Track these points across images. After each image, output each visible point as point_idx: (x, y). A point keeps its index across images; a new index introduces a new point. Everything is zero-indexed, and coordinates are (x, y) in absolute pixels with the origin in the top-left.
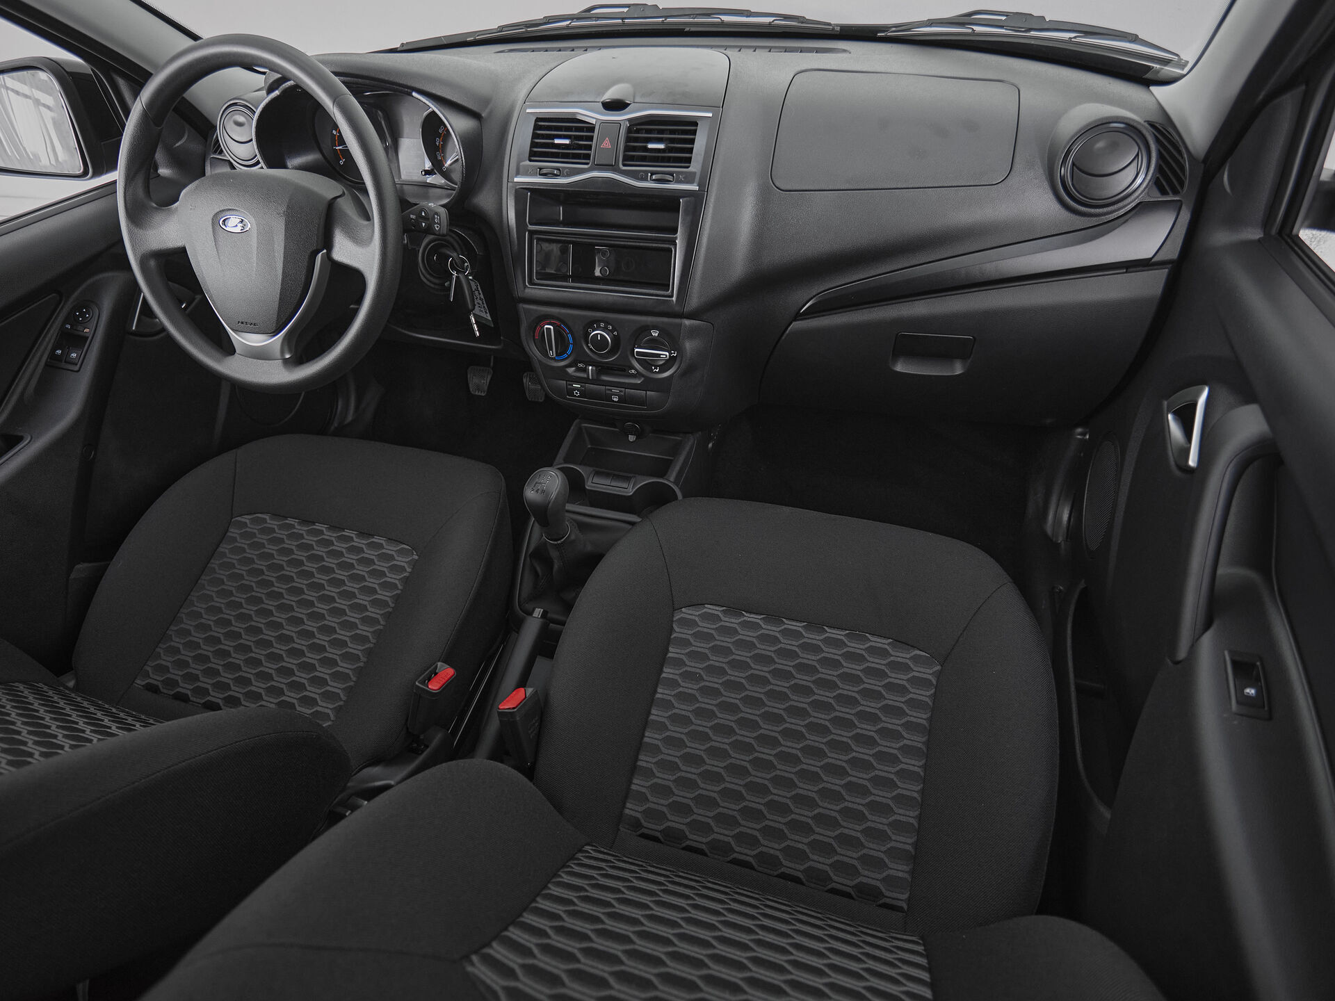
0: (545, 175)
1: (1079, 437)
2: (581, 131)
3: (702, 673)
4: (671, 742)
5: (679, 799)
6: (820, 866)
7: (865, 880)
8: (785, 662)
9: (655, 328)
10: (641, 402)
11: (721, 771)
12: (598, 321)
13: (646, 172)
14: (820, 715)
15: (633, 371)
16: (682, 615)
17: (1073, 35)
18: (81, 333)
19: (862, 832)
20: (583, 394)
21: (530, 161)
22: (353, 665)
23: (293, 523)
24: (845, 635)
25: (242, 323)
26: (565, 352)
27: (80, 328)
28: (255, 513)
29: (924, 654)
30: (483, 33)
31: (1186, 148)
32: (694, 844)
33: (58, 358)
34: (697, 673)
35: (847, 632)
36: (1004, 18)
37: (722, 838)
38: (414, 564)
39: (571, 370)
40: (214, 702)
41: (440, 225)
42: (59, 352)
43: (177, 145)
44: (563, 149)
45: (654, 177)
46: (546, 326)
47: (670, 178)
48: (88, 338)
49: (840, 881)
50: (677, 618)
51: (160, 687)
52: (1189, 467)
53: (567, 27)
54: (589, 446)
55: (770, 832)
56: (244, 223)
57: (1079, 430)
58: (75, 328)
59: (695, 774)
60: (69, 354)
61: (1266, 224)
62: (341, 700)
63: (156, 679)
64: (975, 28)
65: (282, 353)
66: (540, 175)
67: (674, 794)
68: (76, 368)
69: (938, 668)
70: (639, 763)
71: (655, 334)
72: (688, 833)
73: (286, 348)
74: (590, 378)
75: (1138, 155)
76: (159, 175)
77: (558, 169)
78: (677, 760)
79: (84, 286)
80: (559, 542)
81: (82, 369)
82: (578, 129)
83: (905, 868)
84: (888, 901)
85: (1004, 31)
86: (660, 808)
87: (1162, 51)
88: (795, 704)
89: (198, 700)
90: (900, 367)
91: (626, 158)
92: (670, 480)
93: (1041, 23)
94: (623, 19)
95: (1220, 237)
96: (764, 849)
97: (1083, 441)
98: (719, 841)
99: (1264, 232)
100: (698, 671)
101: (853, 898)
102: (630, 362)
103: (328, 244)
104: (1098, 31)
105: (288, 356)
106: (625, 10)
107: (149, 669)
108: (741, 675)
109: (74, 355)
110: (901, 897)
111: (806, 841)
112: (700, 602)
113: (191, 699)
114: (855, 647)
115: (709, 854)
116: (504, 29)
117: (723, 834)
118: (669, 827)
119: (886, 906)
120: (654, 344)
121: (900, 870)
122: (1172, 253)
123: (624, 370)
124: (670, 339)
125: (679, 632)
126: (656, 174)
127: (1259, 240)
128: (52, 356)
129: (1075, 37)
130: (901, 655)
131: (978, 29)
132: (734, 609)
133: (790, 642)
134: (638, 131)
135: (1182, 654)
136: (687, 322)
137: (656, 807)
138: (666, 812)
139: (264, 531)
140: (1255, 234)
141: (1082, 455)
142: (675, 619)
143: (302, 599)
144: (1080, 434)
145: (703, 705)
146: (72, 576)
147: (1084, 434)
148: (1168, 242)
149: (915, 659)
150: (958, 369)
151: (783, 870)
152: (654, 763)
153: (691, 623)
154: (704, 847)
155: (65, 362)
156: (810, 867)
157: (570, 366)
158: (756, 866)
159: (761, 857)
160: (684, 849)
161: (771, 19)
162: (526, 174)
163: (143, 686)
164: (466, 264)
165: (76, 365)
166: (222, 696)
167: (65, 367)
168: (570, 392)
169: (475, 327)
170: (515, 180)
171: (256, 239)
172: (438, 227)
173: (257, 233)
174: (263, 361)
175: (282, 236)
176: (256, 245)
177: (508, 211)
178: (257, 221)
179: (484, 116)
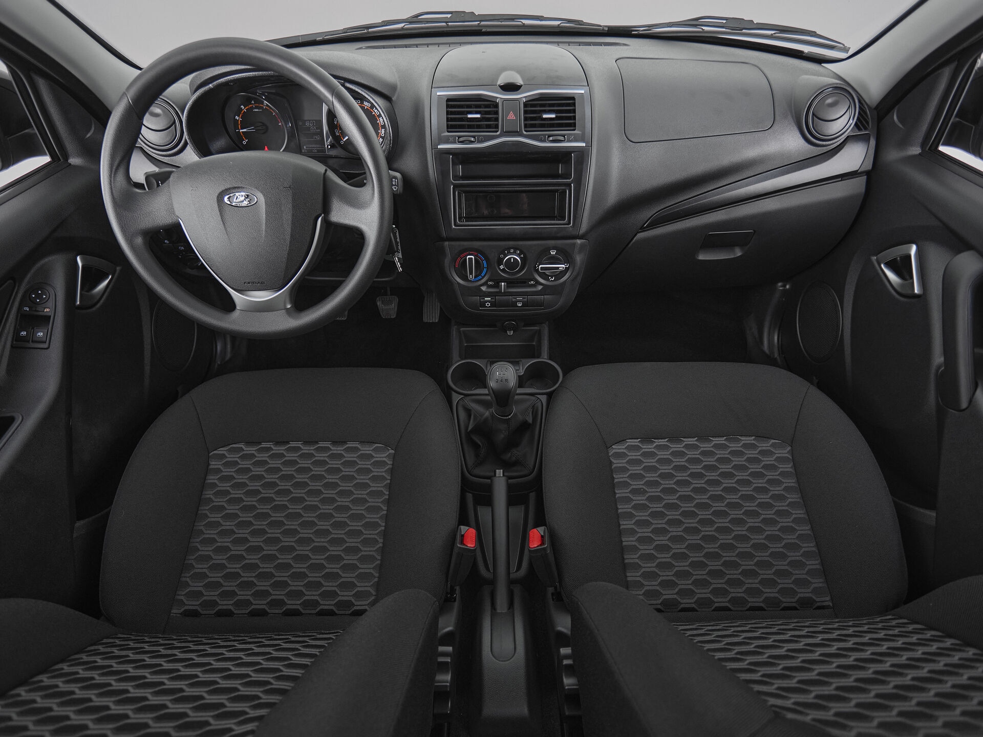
0: (462, 142)
1: (781, 288)
2: (488, 107)
3: (644, 487)
4: (643, 540)
5: (664, 578)
6: (772, 595)
7: (802, 595)
8: (695, 467)
9: (554, 248)
10: (540, 304)
11: (685, 551)
12: (509, 249)
13: (545, 135)
14: (732, 497)
15: (532, 282)
16: (614, 451)
17: (773, 32)
18: (41, 313)
19: (787, 565)
20: (493, 304)
21: (448, 132)
22: (374, 547)
23: (269, 446)
24: (725, 440)
25: (249, 283)
26: (480, 274)
27: (39, 308)
28: (229, 445)
29: (778, 441)
30: (332, 33)
31: (865, 101)
32: (687, 606)
33: (24, 339)
34: (641, 489)
35: (725, 437)
36: (724, 21)
37: (703, 596)
38: (394, 457)
39: (484, 288)
40: (259, 609)
41: (398, 186)
42: (24, 333)
43: (88, 135)
44: (476, 121)
45: (551, 139)
46: (468, 257)
47: (562, 138)
48: (50, 317)
49: (787, 601)
50: (612, 453)
51: (199, 609)
52: (916, 294)
53: (402, 29)
54: (466, 344)
55: (733, 582)
56: (250, 197)
57: (780, 284)
58: (34, 309)
59: (668, 558)
60: (34, 334)
61: (923, 145)
62: (375, 577)
63: (192, 604)
64: (704, 28)
65: (285, 304)
66: (459, 142)
67: (660, 576)
68: (46, 346)
69: (789, 448)
70: (626, 561)
71: (553, 253)
72: (679, 600)
73: (288, 300)
74: (503, 291)
75: (849, 106)
76: (70, 164)
77: (474, 137)
78: (652, 552)
79: (32, 271)
80: (510, 417)
81: (51, 345)
82: (486, 106)
83: (821, 580)
84: (818, 604)
85: (724, 29)
86: (654, 588)
87: (833, 42)
88: (714, 493)
89: (243, 612)
90: (701, 257)
91: (526, 126)
92: (545, 358)
93: (751, 25)
94: (446, 22)
95: (892, 155)
96: (733, 595)
97: (785, 291)
98: (702, 598)
99: (922, 149)
100: (641, 487)
101: (798, 610)
102: (534, 276)
103: (326, 209)
104: (789, 29)
105: (289, 306)
106: (449, 16)
107: (182, 598)
108: (671, 482)
109: (41, 334)
110: (826, 600)
111: (757, 581)
112: (622, 439)
113: (235, 612)
114: (734, 446)
115: (698, 609)
116: (348, 31)
117: (703, 593)
118: (665, 599)
119: (819, 608)
120: (554, 260)
121: (818, 582)
122: (868, 166)
123: (525, 282)
124: (566, 255)
125: (617, 463)
126: (552, 136)
127: (920, 154)
128: (17, 338)
129: (775, 33)
130: (764, 445)
131: (706, 28)
132: (647, 438)
133: (693, 453)
134: (532, 106)
135: (964, 404)
136: (579, 241)
137: (650, 588)
138: (660, 590)
139: (245, 457)
140: (916, 150)
141: (784, 299)
142: (610, 454)
143: (306, 505)
144: (781, 287)
145: (654, 510)
146: (75, 536)
147: (784, 286)
148: (866, 160)
149: (773, 445)
150: (738, 253)
151: (750, 605)
152: (638, 558)
153: (623, 455)
154: (694, 606)
155: (32, 342)
156: (766, 597)
157: (483, 285)
158: (732, 608)
159: (734, 600)
160: (680, 611)
161: (559, 22)
162: (447, 142)
163: (181, 614)
165: (46, 342)
166: (265, 602)
167: (33, 346)
168: (483, 304)
169: (399, 265)
170: (439, 147)
171: (264, 210)
172: (395, 188)
173: (266, 205)
174: (266, 313)
175: (290, 206)
176: (264, 216)
177: (434, 172)
178: (264, 195)
179: (394, 99)
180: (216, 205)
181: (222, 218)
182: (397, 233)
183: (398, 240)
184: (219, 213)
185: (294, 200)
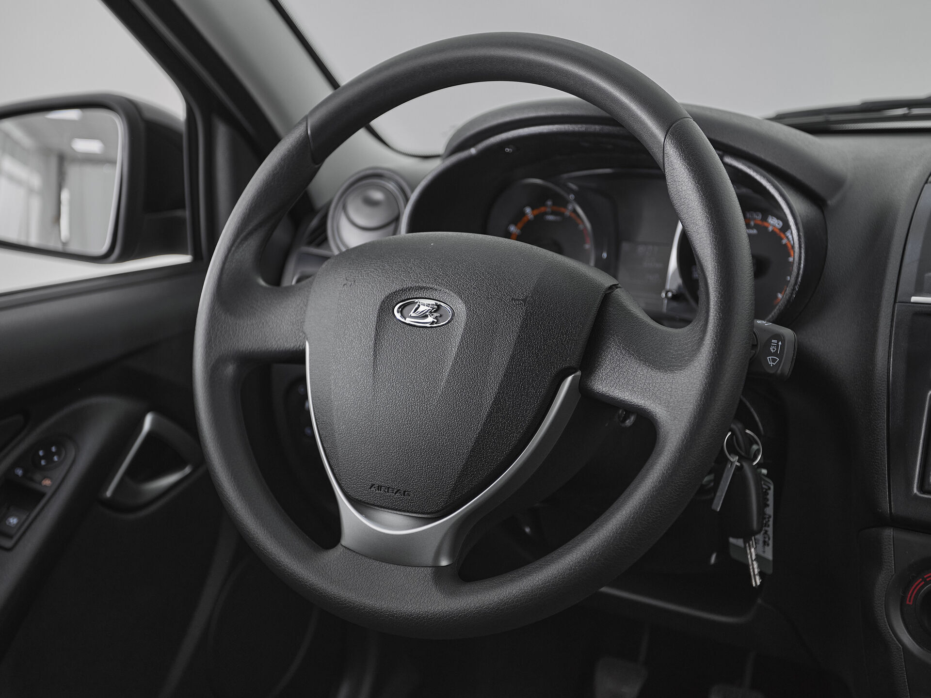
18: (36, 486)
25: (379, 488)
27: (37, 477)
41: (780, 356)
48: (44, 494)
56: (441, 312)
58: (29, 475)
60: (5, 518)
65: (437, 556)
73: (446, 547)
103: (589, 361)
105: (444, 563)
109: (13, 521)
164: (755, 447)
169: (755, 568)
170: (914, 299)
171: (458, 339)
172: (774, 360)
173: (465, 329)
174: (393, 567)
175: (512, 338)
176: (455, 350)
177: (889, 362)
178: (468, 309)
179: (831, 202)
180: (373, 318)
181: (375, 344)
182: (771, 493)
183: (770, 511)
184: (373, 334)
185: (524, 327)
